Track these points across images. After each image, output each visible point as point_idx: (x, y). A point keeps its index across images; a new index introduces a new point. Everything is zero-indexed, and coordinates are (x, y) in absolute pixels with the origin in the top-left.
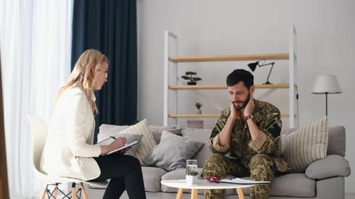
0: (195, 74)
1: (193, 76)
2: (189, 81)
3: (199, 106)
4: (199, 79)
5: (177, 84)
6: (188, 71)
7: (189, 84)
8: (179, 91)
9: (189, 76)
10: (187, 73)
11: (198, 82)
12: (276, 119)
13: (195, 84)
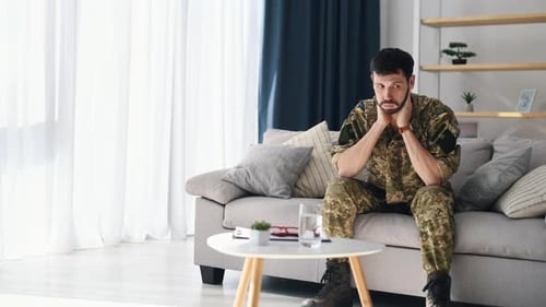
0: (464, 46)
1: (463, 50)
2: (455, 57)
3: (469, 99)
4: (470, 55)
5: (439, 63)
6: (453, 41)
7: (455, 62)
8: (442, 74)
9: (455, 49)
10: (452, 45)
11: (469, 59)
12: (447, 123)
13: (464, 62)
